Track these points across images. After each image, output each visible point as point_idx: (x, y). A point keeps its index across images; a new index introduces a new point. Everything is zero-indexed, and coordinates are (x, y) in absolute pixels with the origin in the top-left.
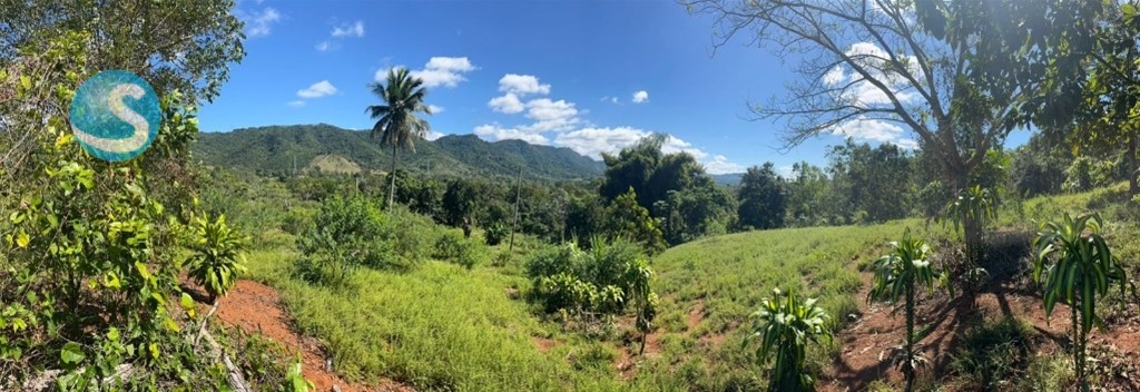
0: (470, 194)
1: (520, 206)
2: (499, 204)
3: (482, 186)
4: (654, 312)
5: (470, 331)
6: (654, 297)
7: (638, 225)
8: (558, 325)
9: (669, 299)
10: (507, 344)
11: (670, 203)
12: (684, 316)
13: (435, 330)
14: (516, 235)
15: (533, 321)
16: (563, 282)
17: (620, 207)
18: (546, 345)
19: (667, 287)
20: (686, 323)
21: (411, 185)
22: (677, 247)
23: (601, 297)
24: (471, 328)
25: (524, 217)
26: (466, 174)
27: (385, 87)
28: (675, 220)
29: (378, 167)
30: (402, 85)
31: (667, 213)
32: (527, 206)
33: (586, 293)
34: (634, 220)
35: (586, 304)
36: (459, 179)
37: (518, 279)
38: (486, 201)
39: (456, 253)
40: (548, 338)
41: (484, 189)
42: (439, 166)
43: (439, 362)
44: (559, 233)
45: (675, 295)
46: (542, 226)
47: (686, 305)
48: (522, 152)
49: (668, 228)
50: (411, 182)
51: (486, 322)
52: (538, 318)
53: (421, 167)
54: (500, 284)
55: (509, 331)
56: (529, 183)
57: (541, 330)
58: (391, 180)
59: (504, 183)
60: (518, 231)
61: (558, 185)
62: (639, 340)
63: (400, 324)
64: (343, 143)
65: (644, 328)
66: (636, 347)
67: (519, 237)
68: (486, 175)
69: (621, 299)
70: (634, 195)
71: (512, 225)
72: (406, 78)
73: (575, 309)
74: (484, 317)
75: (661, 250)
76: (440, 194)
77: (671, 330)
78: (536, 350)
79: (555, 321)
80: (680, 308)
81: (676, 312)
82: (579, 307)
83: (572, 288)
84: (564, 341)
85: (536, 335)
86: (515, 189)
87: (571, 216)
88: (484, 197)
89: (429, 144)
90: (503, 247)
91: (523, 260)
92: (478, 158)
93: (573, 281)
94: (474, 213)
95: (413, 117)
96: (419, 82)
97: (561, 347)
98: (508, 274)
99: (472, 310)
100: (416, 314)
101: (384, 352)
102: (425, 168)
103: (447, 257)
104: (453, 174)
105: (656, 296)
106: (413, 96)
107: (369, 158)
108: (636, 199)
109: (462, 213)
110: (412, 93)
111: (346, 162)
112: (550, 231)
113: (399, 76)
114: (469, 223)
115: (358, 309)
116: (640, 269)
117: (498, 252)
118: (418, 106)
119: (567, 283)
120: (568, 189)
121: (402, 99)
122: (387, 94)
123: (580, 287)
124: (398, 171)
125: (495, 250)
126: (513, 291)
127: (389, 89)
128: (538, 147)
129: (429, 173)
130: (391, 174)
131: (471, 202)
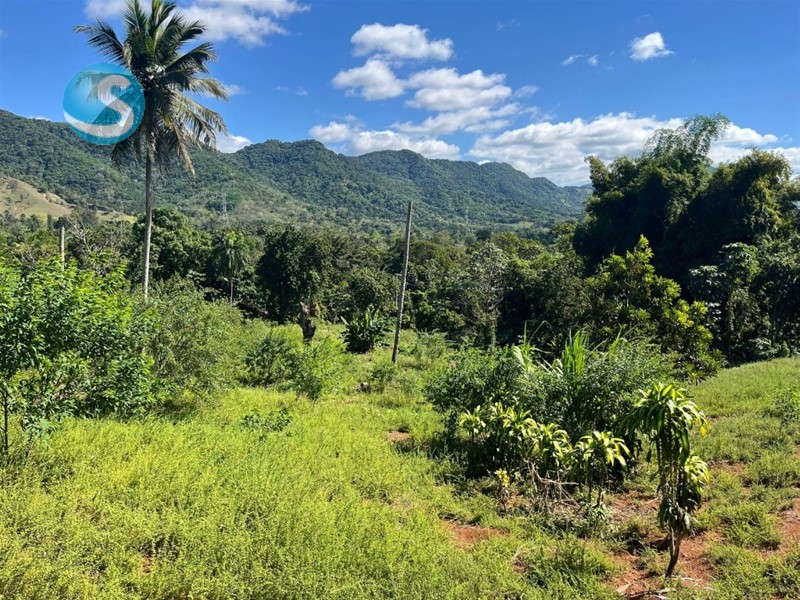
0: (312, 257)
1: (410, 279)
2: (368, 275)
3: (335, 243)
4: (697, 497)
5: (321, 510)
6: (697, 467)
7: (656, 314)
8: (491, 502)
9: (728, 475)
10: (395, 532)
11: (732, 273)
12: (768, 518)
13: (251, 514)
14: (402, 333)
15: (444, 492)
16: (500, 422)
17: (615, 277)
18: (469, 537)
19: (724, 450)
20: (774, 533)
21: (190, 243)
22: (746, 368)
23: (579, 454)
24: (325, 505)
25: (416, 299)
26: (302, 218)
27: (122, 36)
28: (740, 309)
29: (114, 205)
30: (159, 34)
31: (720, 294)
32: (422, 277)
33: (545, 443)
34: (645, 304)
35: (548, 464)
36: (289, 227)
37: (408, 415)
38: (343, 270)
39: (288, 371)
40: (472, 523)
41: (338, 246)
42: (246, 204)
43: (259, 570)
44: (486, 329)
45: (746, 471)
46: (453, 316)
47: (772, 493)
48: (412, 174)
49: (723, 324)
50: (190, 236)
51: (352, 493)
52: (451, 488)
53: (209, 207)
54: (378, 424)
55: (397, 509)
56: (426, 233)
57: (456, 508)
58: (144, 231)
59: (377, 236)
60: (406, 326)
61: (483, 235)
62: (662, 546)
63: (171, 515)
64: (24, 149)
65: (679, 525)
66: (659, 561)
67: (409, 338)
68: (341, 219)
69: (622, 461)
70: (649, 253)
71: (394, 314)
72: (168, 20)
73: (524, 473)
74: (348, 486)
75: (709, 371)
76: (251, 260)
77: (737, 541)
78: (452, 544)
79: (485, 492)
80: (759, 498)
81: (747, 506)
82: (534, 470)
83: (517, 432)
84: (506, 531)
85: (450, 517)
86: (400, 246)
87: (508, 296)
88: (340, 262)
89: (224, 158)
90: (379, 356)
91: (419, 380)
92: (325, 186)
93: (519, 420)
94: (321, 294)
95: (186, 102)
96: (194, 31)
97: (498, 540)
98: (390, 405)
99: (323, 473)
100: (208, 491)
101: (137, 576)
102: (218, 207)
103: (269, 381)
104: (276, 218)
105: (704, 465)
106: (184, 59)
107: (90, 185)
108: (652, 261)
109: (297, 295)
110: (181, 53)
111: (34, 192)
112: (469, 325)
113: (153, 17)
114: (312, 313)
115: (72, 504)
116: (671, 405)
117: (369, 366)
118: (198, 78)
119: (506, 424)
120: (503, 243)
121: (162, 63)
122: (127, 51)
123: (533, 430)
124: (155, 213)
125: (365, 363)
126: (403, 436)
127: (130, 41)
128: (443, 163)
129: (225, 218)
130: (144, 220)
131: (314, 273)
